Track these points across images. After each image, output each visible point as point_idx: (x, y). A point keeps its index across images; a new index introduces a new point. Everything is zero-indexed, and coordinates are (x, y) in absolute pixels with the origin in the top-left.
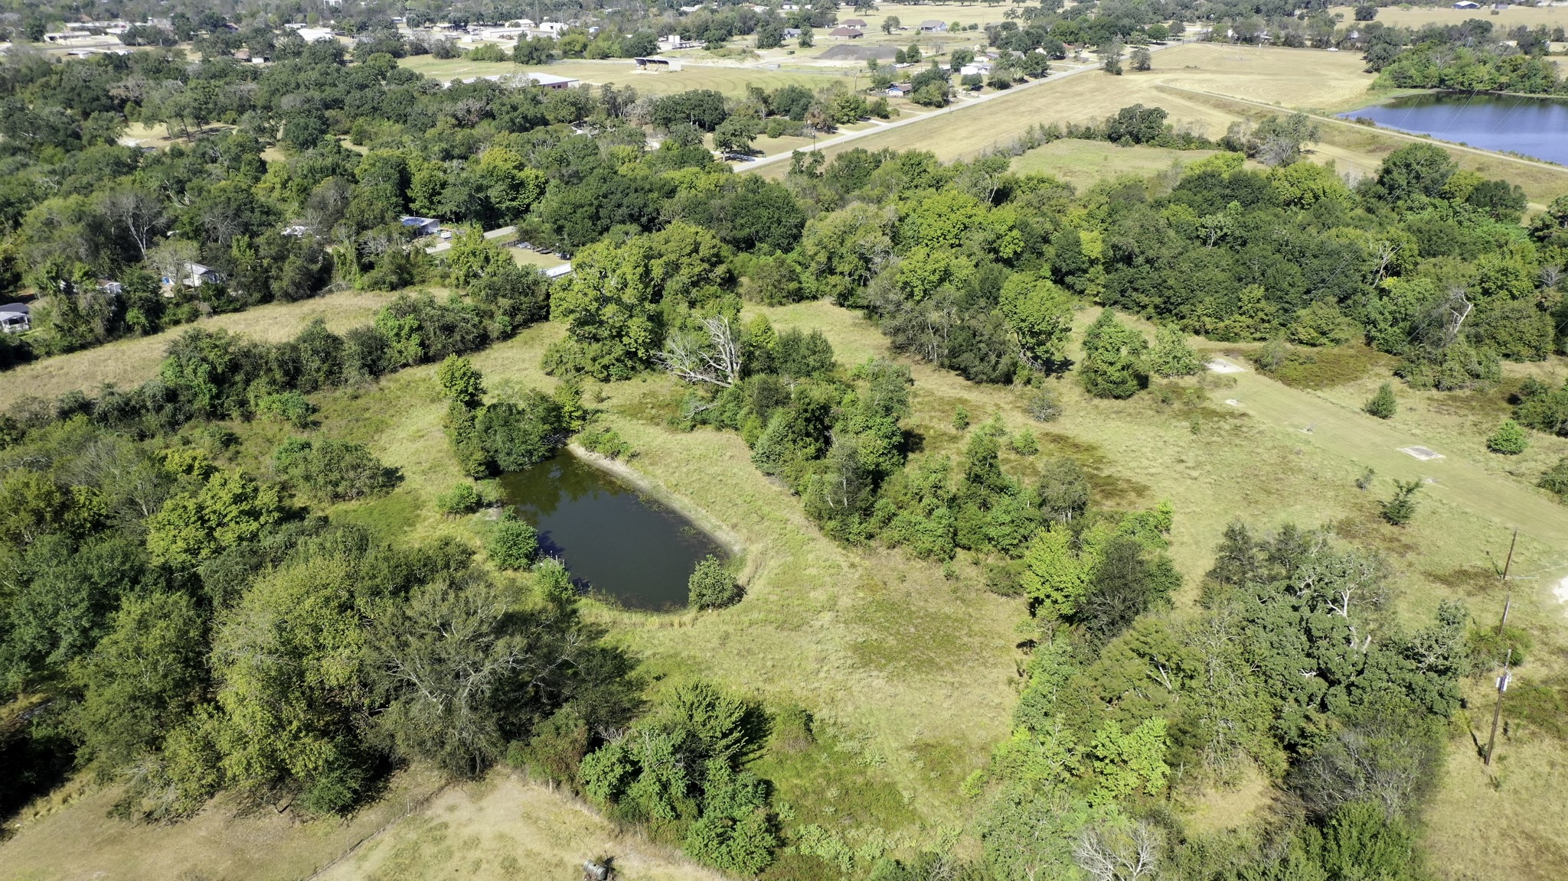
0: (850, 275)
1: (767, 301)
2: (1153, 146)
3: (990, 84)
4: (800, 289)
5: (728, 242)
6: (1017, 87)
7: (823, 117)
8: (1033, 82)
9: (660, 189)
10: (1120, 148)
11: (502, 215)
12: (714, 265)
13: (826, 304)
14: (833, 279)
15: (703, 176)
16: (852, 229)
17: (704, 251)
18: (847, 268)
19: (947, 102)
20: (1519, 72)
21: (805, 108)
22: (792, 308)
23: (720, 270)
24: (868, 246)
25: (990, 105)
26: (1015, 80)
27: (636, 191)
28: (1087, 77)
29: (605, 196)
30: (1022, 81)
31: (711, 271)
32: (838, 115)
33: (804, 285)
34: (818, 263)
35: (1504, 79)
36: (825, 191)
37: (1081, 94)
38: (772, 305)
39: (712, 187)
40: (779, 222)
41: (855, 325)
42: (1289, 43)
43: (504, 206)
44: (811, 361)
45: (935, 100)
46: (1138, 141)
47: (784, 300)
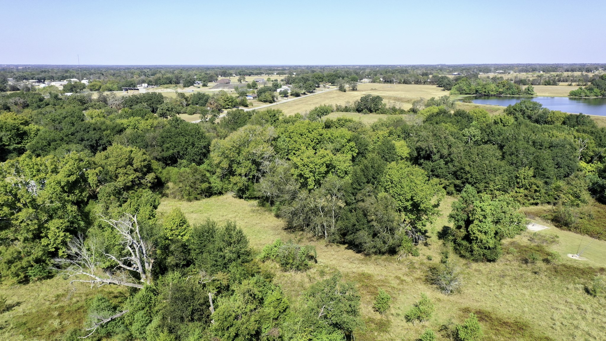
0: (246, 176)
1: (186, 197)
2: (379, 113)
3: (292, 95)
4: (210, 188)
5: (158, 160)
6: (303, 96)
7: (215, 104)
8: (309, 94)
9: (113, 129)
10: (363, 115)
11: (10, 152)
12: (145, 174)
13: (229, 197)
14: (234, 179)
15: (143, 122)
16: (246, 143)
17: (137, 164)
18: (243, 171)
19: (274, 101)
20: (506, 87)
21: (206, 101)
22: (205, 202)
23: (150, 177)
24: (259, 153)
25: (294, 101)
26: (302, 94)
27: (94, 129)
28: (333, 92)
29: (72, 134)
30: (304, 94)
31: (143, 178)
32: (223, 104)
33: (213, 185)
34: (222, 168)
35: (501, 90)
36: (222, 130)
37: (333, 98)
38: (189, 200)
39: (149, 127)
40: (193, 145)
41: (253, 211)
42: (405, 82)
43: (11, 148)
44: (228, 253)
45: (269, 99)
46: (371, 111)
47: (199, 197)
